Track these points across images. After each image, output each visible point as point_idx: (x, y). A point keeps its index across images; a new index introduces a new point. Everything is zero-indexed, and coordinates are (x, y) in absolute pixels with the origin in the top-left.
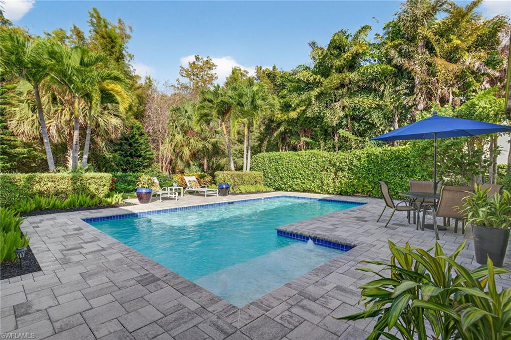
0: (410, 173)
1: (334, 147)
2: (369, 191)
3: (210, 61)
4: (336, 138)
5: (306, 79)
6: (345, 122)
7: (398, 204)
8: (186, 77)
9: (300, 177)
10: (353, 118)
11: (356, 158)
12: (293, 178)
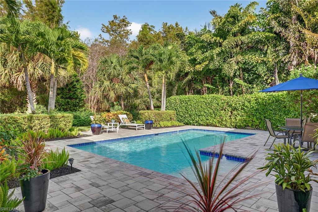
0: (287, 112)
1: (229, 91)
2: (257, 125)
3: (126, 20)
4: (231, 85)
5: (208, 40)
6: (238, 73)
7: (278, 134)
8: (106, 32)
9: (205, 115)
10: (244, 70)
11: (247, 100)
12: (199, 115)
